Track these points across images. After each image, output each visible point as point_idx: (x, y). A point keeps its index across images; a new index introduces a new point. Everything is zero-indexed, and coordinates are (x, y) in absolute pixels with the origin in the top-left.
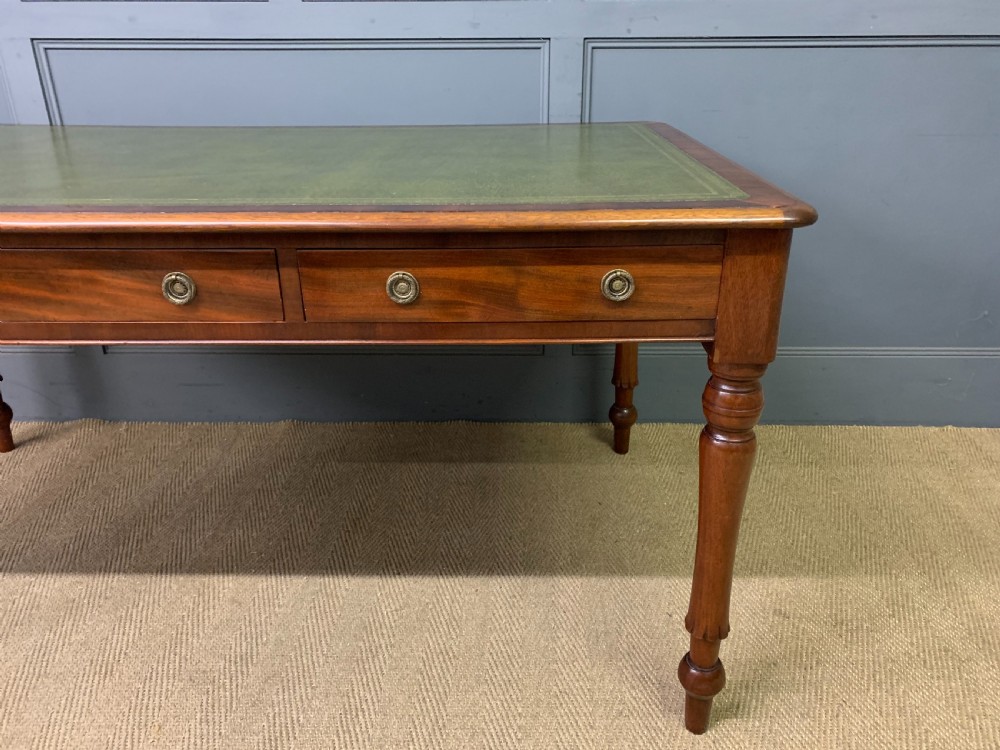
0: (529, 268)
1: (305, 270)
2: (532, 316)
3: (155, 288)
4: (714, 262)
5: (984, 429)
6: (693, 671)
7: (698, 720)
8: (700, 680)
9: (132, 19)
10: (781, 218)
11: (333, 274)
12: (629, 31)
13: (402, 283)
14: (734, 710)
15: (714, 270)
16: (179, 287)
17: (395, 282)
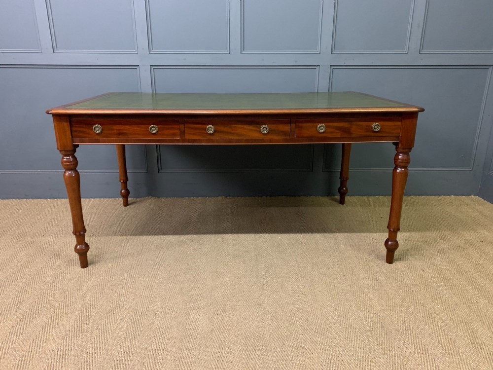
0: (355, 123)
1: (297, 124)
2: (354, 135)
3: (258, 129)
4: (399, 121)
5: (464, 196)
6: (390, 243)
7: (390, 259)
8: (392, 245)
9: (185, 59)
10: (417, 110)
11: (304, 125)
12: (345, 64)
13: (321, 127)
14: (399, 259)
15: (399, 123)
16: (265, 129)
17: (320, 127)
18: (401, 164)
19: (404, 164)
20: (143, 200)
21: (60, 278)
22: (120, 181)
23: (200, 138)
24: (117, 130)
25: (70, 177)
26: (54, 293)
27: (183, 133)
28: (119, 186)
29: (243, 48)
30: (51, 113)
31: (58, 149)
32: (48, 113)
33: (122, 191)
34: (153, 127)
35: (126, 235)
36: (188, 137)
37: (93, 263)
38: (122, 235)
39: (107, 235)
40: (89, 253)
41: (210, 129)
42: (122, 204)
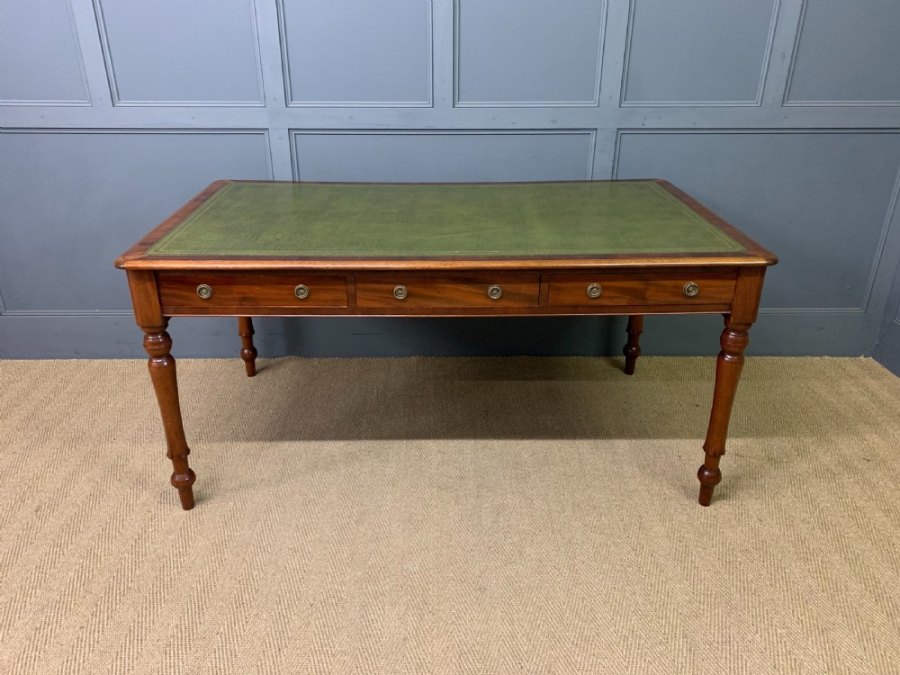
0: (652, 282)
1: (551, 284)
2: (650, 302)
3: (483, 292)
4: (733, 279)
5: (847, 358)
6: (706, 473)
7: (706, 498)
8: (709, 477)
9: (350, 118)
10: (762, 262)
11: (564, 285)
12: (644, 125)
13: (594, 289)
14: (723, 497)
15: (733, 282)
16: (495, 292)
17: (592, 289)
18: (732, 349)
19: (737, 350)
20: (280, 363)
21: (150, 530)
22: (240, 335)
23: (383, 305)
24: (238, 293)
25: (160, 366)
26: (143, 561)
27: (352, 298)
28: (239, 342)
29: (456, 97)
30: (123, 268)
31: (138, 324)
32: (117, 266)
33: (243, 350)
34: (301, 289)
35: (255, 440)
36: (361, 303)
37: (202, 499)
38: (248, 440)
39: (222, 440)
40: (195, 487)
41: (400, 292)
42: (245, 373)
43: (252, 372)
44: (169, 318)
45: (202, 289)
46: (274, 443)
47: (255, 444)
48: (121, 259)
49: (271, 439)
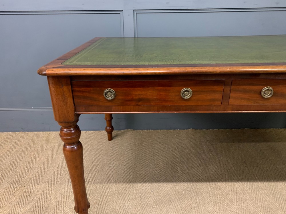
9: (167, 3)
20: (123, 133)
25: (72, 150)
27: (226, 98)
28: (105, 123)
30: (45, 75)
31: (56, 120)
32: (40, 73)
33: (106, 127)
35: (120, 182)
38: (116, 182)
39: (101, 182)
41: (267, 92)
42: (107, 139)
43: (111, 138)
44: (79, 115)
45: (107, 92)
46: (132, 185)
47: (120, 185)
48: (43, 68)
49: (130, 182)
